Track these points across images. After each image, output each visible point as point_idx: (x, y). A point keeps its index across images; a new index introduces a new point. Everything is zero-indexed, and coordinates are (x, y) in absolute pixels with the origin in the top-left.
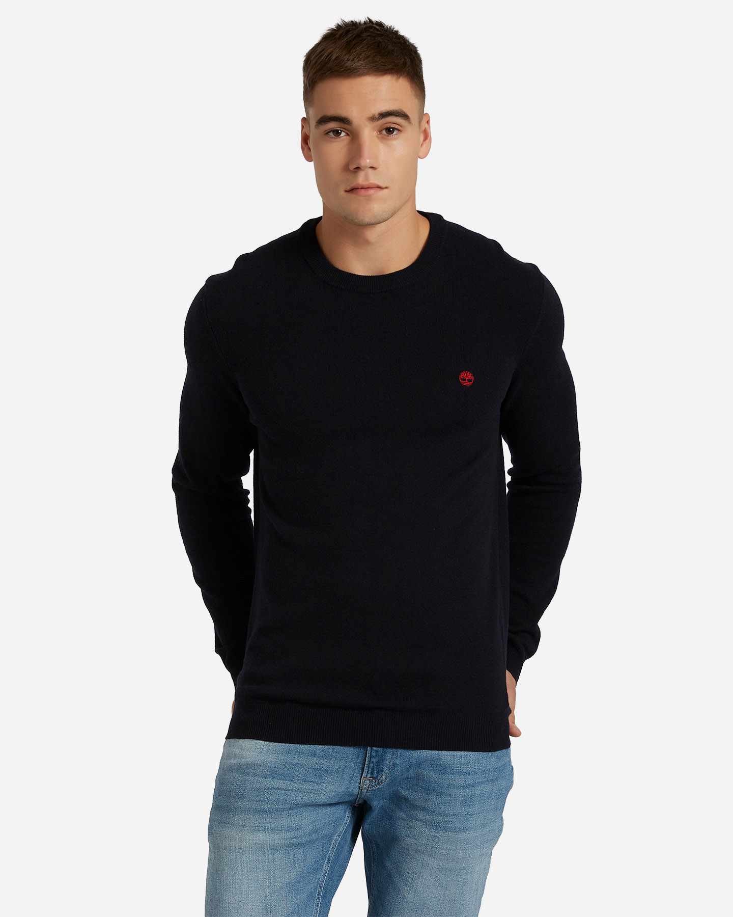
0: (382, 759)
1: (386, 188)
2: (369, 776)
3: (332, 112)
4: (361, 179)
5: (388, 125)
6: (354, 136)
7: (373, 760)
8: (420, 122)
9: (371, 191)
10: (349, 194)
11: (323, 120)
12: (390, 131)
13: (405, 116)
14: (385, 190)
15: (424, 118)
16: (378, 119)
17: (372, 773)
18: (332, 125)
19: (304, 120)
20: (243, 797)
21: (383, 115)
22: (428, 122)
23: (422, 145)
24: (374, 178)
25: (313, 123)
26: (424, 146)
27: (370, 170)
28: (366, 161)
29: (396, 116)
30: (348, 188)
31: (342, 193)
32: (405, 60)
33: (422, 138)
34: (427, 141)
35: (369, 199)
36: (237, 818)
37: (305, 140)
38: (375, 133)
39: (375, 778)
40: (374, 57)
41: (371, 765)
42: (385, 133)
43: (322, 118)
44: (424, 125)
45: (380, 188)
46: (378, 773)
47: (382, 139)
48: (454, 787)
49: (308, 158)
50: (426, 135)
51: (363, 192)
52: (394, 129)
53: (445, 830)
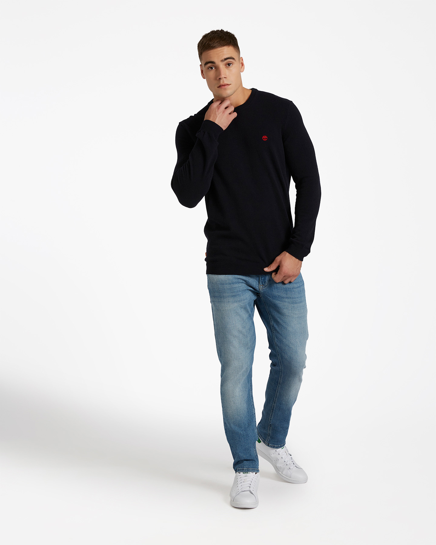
0: (265, 278)
1: (230, 84)
2: (262, 284)
3: (208, 60)
4: (222, 83)
5: (228, 63)
6: (217, 68)
7: (262, 279)
8: (239, 60)
9: (226, 87)
10: (218, 88)
11: (206, 63)
12: (229, 64)
13: (233, 59)
14: (230, 85)
15: (241, 59)
16: (224, 61)
17: (262, 283)
18: (209, 65)
19: (201, 65)
20: (225, 292)
21: (226, 59)
22: (242, 60)
23: (241, 68)
24: (226, 82)
25: (203, 65)
26: (242, 68)
27: (224, 79)
28: (223, 76)
29: (230, 59)
30: (218, 86)
31: (216, 88)
32: (231, 40)
33: (241, 66)
34: (243, 66)
35: (225, 89)
36: (225, 300)
37: (202, 72)
38: (224, 66)
39: (264, 285)
40: (220, 41)
41: (262, 280)
42: (228, 66)
43: (205, 63)
44: (241, 61)
45: (228, 84)
46: (264, 283)
47: (227, 67)
48: (294, 288)
49: (204, 78)
50: (243, 64)
51: (223, 87)
52: (230, 64)
53: (296, 303)
